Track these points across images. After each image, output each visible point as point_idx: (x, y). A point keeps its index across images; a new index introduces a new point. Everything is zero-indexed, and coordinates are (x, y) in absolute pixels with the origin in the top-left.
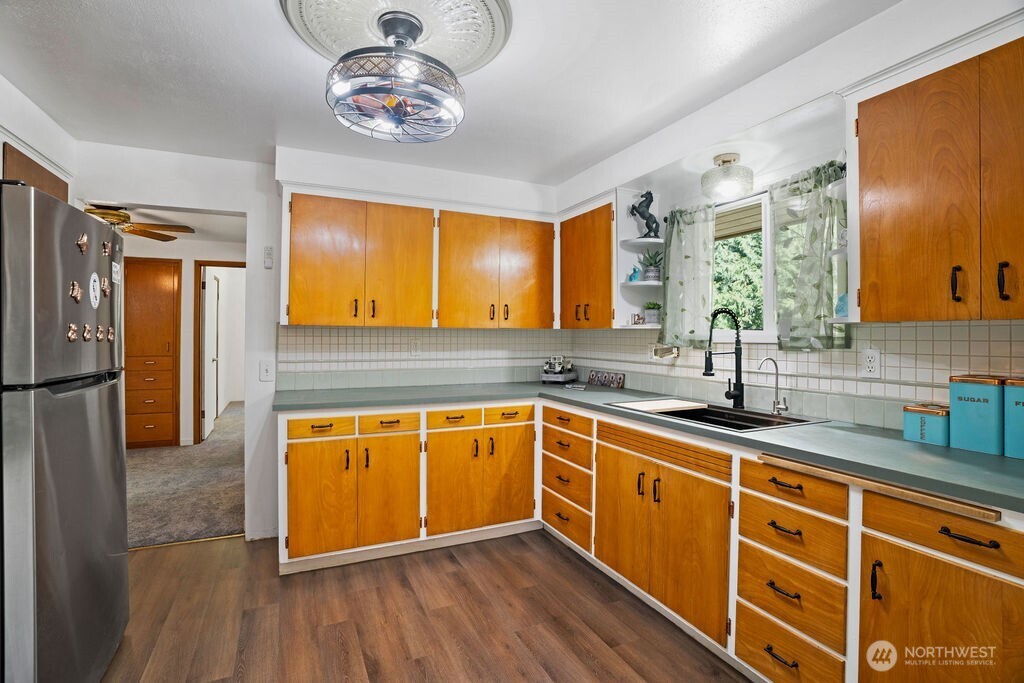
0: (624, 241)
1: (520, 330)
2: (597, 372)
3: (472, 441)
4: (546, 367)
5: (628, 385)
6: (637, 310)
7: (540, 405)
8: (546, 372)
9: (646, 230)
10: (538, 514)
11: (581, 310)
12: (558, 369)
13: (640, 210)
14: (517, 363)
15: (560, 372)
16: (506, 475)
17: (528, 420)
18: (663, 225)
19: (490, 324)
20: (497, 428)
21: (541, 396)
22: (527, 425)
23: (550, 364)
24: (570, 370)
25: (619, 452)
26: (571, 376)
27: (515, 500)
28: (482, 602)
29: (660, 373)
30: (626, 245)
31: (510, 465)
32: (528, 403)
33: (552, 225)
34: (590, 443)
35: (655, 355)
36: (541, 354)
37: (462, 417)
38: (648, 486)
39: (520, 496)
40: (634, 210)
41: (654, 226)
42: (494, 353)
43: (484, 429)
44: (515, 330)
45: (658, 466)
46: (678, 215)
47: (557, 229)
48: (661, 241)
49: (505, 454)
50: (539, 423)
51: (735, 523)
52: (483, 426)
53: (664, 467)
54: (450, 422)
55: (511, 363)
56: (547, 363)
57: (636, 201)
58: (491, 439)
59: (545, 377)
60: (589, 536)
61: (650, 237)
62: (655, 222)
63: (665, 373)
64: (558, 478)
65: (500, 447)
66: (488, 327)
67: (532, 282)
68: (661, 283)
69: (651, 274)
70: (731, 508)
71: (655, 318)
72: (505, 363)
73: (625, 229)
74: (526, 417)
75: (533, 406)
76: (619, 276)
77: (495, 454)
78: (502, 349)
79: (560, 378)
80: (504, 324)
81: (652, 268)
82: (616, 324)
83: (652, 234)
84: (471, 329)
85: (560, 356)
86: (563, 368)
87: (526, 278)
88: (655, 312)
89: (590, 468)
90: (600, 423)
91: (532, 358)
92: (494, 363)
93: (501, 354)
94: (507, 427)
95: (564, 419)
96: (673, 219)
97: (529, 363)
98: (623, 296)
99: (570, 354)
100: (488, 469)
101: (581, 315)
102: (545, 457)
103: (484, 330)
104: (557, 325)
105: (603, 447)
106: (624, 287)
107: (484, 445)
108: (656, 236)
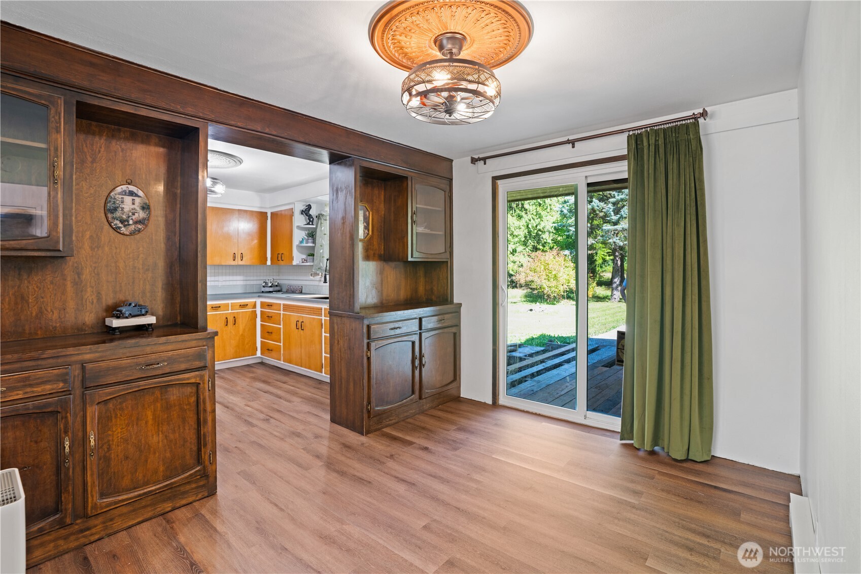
0: (298, 226)
1: (250, 266)
2: (290, 286)
3: (224, 318)
4: (264, 284)
5: (303, 292)
6: (304, 257)
7: (258, 301)
8: (264, 287)
9: (308, 221)
10: (259, 354)
11: (280, 256)
12: (270, 285)
13: (306, 212)
14: (248, 283)
15: (271, 287)
16: (242, 334)
17: (253, 308)
18: (315, 219)
19: (233, 263)
20: (237, 312)
21: (259, 297)
22: (252, 311)
23: (266, 283)
24: (277, 286)
25: (290, 315)
26: (278, 288)
27: (247, 346)
28: (231, 381)
29: (316, 284)
30: (298, 227)
31: (244, 330)
32: (253, 300)
33: (267, 213)
34: (280, 314)
35: (311, 276)
36: (262, 278)
37: (220, 307)
38: (299, 326)
39: (249, 344)
40: (302, 212)
41: (311, 219)
42: (235, 278)
43: (230, 313)
44: (247, 266)
45: (303, 317)
46: (321, 216)
47: (269, 215)
48: (314, 226)
49: (242, 324)
50: (258, 310)
51: (323, 330)
52: (230, 311)
53: (304, 317)
54: (213, 309)
55: (245, 283)
56: (264, 282)
57: (303, 208)
58: (234, 317)
59: (263, 289)
60: (281, 354)
61: (310, 224)
62: (312, 218)
63: (317, 284)
64: (267, 333)
65: (239, 321)
66: (232, 264)
67: (256, 242)
68: (314, 245)
69: (310, 241)
70: (322, 325)
71: (311, 260)
72: (242, 283)
73: (299, 220)
74: (252, 307)
75: (256, 302)
76: (296, 242)
77: (236, 325)
78: (240, 275)
79: (271, 289)
80: (241, 263)
81: (310, 238)
82: (294, 263)
83: (311, 223)
84: (222, 265)
85: (270, 279)
86: (272, 284)
87: (252, 240)
88: (311, 257)
89: (280, 325)
90: (284, 305)
91: (256, 280)
92: (235, 283)
93: (239, 278)
94: (242, 312)
95: (270, 305)
96: (319, 217)
97: (255, 283)
98: (297, 250)
99: (278, 278)
100: (233, 332)
101: (280, 259)
102: (262, 325)
103: (230, 266)
104: (269, 263)
105: (285, 314)
106: (298, 246)
107: (231, 320)
108: (312, 224)
